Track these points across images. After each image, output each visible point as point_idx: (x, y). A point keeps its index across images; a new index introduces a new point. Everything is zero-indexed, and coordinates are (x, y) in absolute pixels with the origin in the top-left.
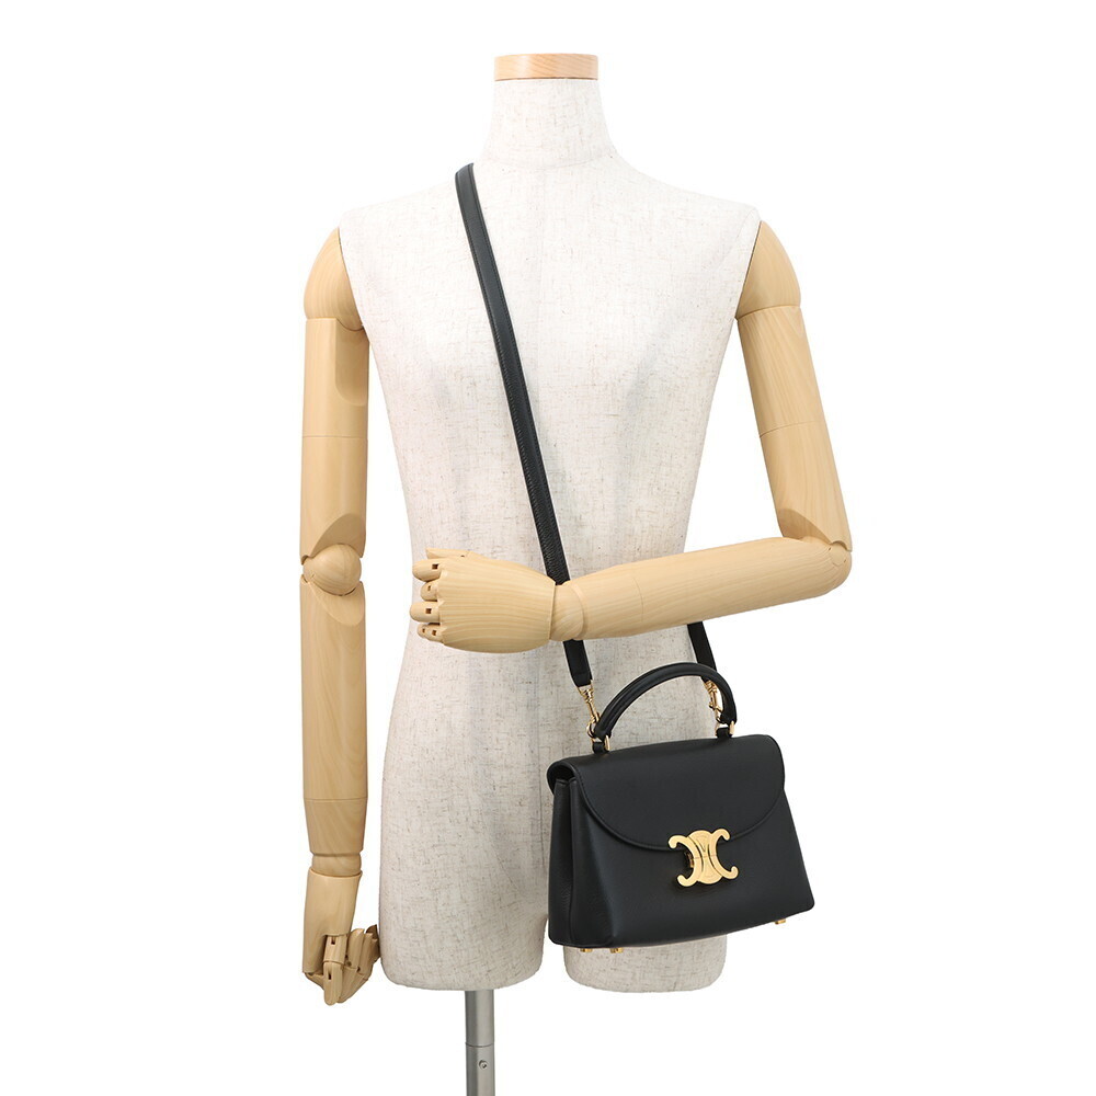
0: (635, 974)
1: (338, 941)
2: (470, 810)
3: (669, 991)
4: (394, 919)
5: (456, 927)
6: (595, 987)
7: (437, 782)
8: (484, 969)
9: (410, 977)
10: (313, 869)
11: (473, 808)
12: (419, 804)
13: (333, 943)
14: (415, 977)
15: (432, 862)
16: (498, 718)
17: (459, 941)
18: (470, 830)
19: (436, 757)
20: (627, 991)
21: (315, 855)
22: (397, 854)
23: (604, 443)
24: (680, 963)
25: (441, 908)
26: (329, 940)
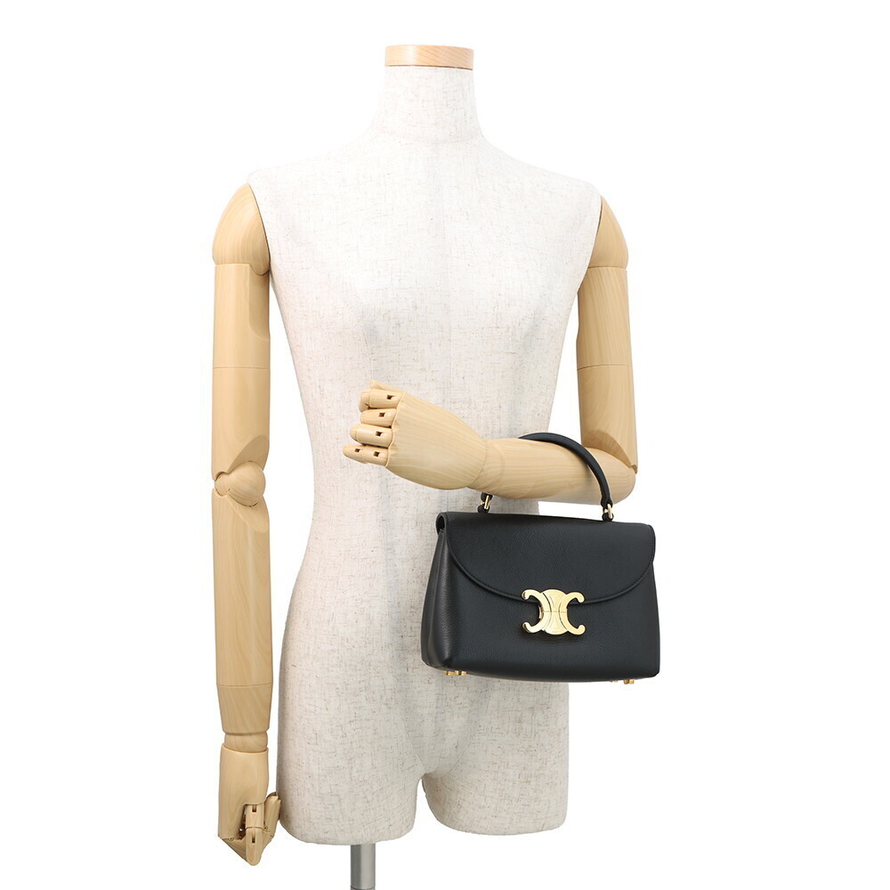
0: (512, 819)
1: (258, 808)
2: (384, 690)
3: (538, 831)
4: (309, 786)
5: (367, 790)
6: (475, 832)
7: (356, 666)
8: (387, 824)
9: (323, 836)
10: (226, 745)
11: (387, 688)
12: (339, 686)
13: (254, 811)
14: (328, 835)
15: (348, 735)
16: (413, 610)
17: (368, 802)
18: (384, 706)
19: (356, 645)
20: (504, 834)
21: (227, 734)
22: (313, 730)
23: (503, 377)
24: (549, 807)
25: (355, 774)
26: (250, 809)
